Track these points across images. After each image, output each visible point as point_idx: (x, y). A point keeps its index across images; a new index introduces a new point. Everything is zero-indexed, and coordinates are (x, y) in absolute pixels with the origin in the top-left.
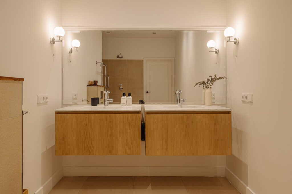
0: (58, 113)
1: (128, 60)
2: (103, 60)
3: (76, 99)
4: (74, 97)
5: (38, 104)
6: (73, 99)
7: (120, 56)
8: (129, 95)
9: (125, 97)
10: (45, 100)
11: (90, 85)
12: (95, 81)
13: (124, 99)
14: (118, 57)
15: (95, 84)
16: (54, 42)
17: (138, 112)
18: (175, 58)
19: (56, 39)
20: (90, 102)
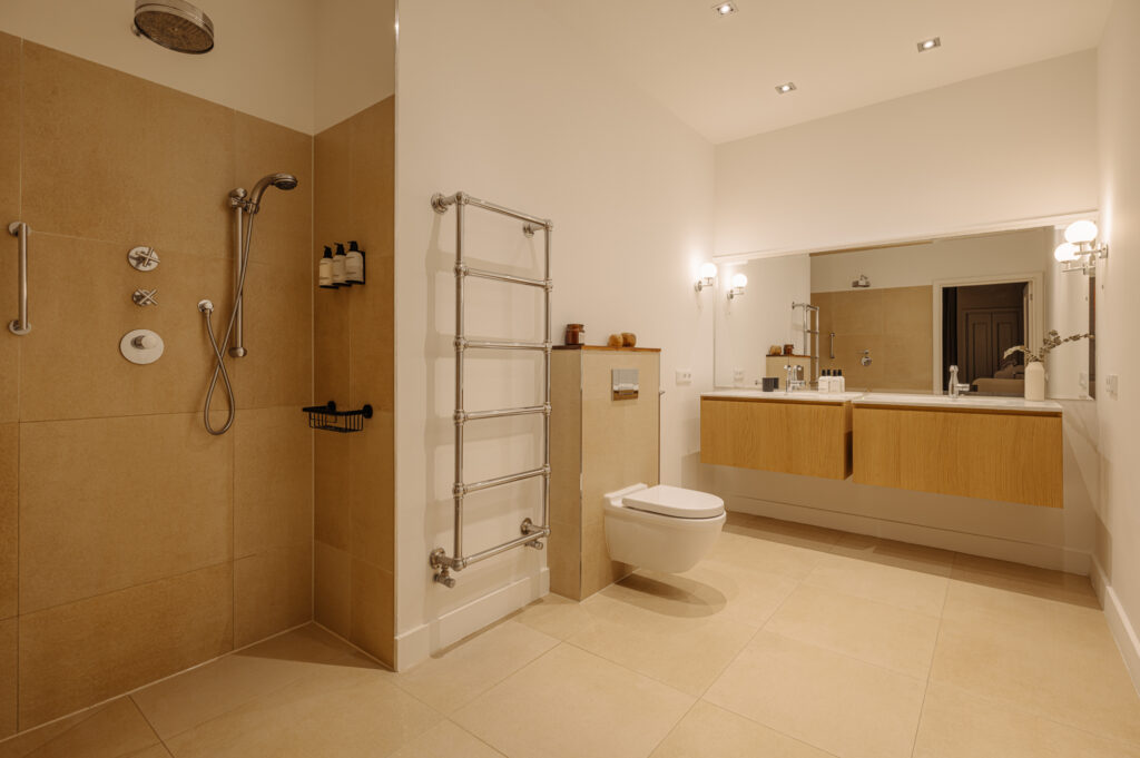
0: (705, 398)
1: (886, 290)
2: (813, 296)
3: (741, 380)
4: (738, 377)
5: (678, 384)
6: (736, 380)
7: (861, 283)
8: (840, 374)
9: (827, 377)
10: (687, 379)
11: (774, 354)
12: (786, 346)
13: (824, 381)
14: (856, 284)
15: (788, 351)
16: (700, 289)
17: (839, 404)
18: (1044, 274)
19: (704, 283)
20: (761, 386)
